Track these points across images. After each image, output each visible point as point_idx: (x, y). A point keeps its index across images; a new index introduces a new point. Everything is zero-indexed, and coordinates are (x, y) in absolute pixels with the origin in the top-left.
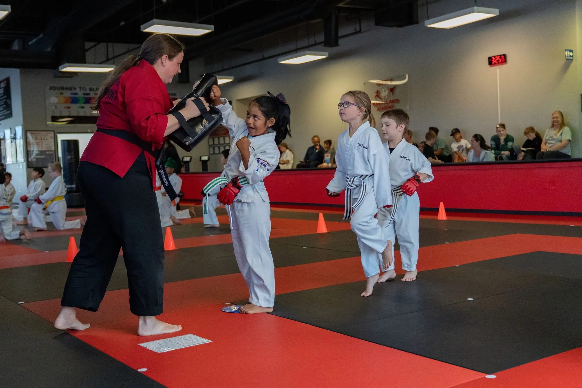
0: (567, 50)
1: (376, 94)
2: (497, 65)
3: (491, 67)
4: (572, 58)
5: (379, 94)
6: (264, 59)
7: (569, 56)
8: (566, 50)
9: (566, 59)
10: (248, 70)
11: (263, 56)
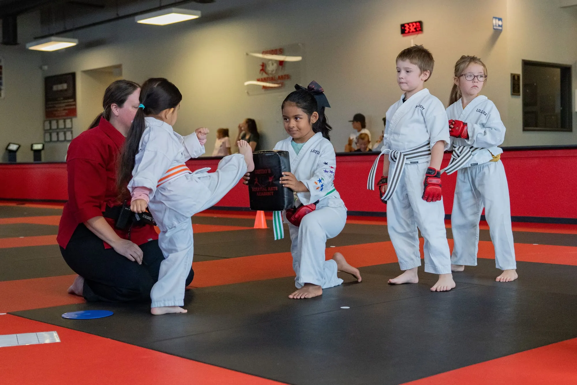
0: (496, 18)
1: (261, 68)
2: (411, 35)
3: (404, 36)
4: (500, 28)
5: (266, 67)
6: (118, 18)
7: (497, 25)
8: (494, 17)
9: (494, 29)
10: (97, 32)
11: (117, 14)
